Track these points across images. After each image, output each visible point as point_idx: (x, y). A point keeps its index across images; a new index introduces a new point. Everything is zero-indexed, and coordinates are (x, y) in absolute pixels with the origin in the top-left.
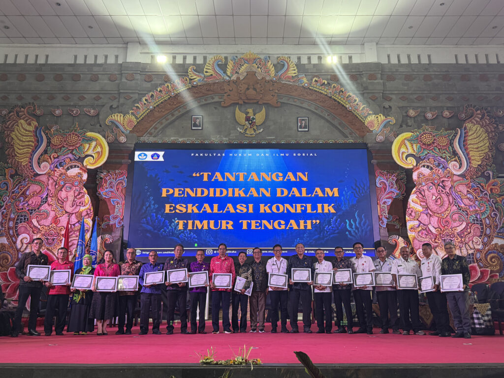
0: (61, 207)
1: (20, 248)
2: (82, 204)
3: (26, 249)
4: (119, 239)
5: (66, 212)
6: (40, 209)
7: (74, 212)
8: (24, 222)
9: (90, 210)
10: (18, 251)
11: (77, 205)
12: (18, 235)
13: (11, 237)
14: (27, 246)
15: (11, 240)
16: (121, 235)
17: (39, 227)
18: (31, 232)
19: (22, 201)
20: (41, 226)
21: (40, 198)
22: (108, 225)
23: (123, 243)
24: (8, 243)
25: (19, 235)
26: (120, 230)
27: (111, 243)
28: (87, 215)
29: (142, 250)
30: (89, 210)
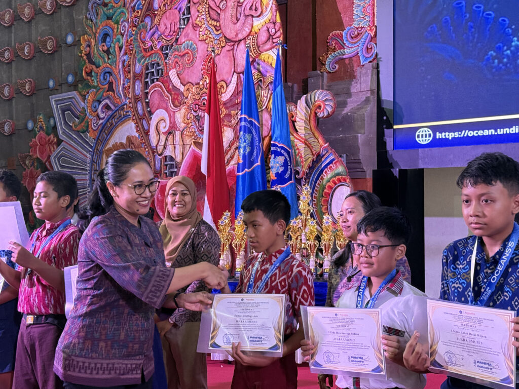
0: (215, 26)
1: (157, 146)
2: (256, 10)
3: (165, 147)
4: (367, 100)
5: (228, 40)
6: (179, 42)
7: (240, 37)
8: (157, 80)
9: (274, 23)
10: (154, 151)
11: (247, 16)
12: (151, 113)
13: (140, 119)
14: (166, 140)
15: (141, 127)
16: (375, 87)
17: (182, 88)
18: (170, 104)
19: (149, 27)
20: (184, 86)
21: (177, 12)
22: (341, 61)
23: (381, 111)
24: (137, 135)
25: (153, 114)
26: (369, 72)
27: (329, 116)
28: (269, 39)
29: (435, 129)
30: (272, 26)
